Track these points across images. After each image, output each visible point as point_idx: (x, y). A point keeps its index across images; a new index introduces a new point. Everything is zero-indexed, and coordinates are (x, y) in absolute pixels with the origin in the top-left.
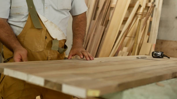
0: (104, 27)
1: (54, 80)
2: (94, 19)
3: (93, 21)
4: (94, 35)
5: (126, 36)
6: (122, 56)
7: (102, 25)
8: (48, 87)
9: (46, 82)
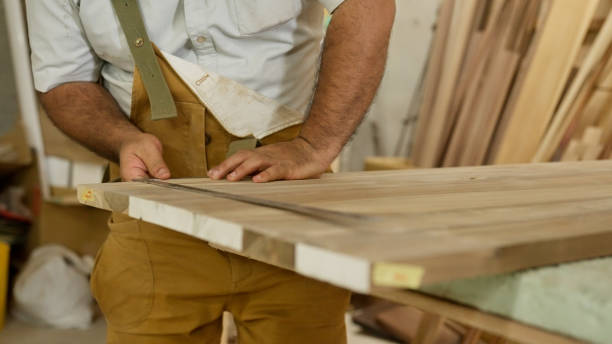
0: (516, 57)
1: (272, 232)
2: (482, 27)
3: (477, 36)
4: (480, 85)
5: (594, 88)
6: (580, 159)
7: (511, 47)
8: (253, 254)
9: (249, 237)
